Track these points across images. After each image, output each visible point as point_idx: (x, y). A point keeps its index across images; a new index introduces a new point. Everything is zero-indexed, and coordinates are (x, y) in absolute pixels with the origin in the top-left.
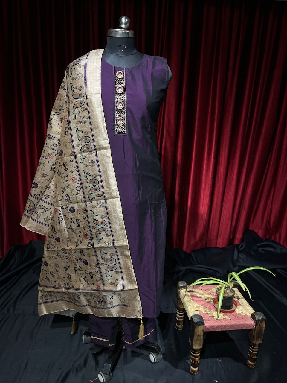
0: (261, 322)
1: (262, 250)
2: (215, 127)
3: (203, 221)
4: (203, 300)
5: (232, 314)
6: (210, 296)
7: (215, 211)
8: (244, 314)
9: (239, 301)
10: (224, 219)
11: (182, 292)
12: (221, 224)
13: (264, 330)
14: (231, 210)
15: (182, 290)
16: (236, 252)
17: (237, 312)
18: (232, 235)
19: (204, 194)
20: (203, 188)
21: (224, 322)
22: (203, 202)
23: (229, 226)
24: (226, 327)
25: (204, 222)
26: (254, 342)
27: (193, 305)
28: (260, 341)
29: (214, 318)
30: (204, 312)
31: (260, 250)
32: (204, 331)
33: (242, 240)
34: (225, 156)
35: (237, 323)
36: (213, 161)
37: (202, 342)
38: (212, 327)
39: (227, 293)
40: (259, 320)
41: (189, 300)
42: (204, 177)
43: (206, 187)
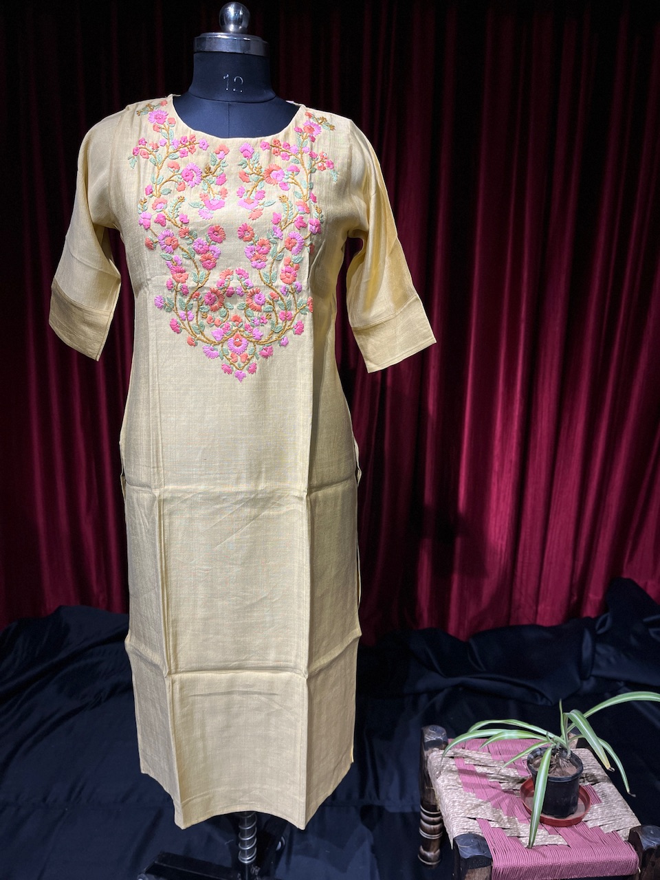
0: (657, 857)
1: (657, 633)
3: (499, 557)
5: (575, 831)
7: (529, 530)
8: (607, 830)
9: (596, 790)
10: (555, 551)
12: (545, 564)
14: (571, 528)
15: (434, 753)
16: (588, 638)
17: (590, 825)
18: (575, 594)
20: (497, 470)
21: (549, 853)
23: (568, 570)
24: (555, 871)
30: (492, 824)
33: (604, 607)
34: (552, 388)
35: (587, 858)
38: (514, 870)
39: (560, 767)
40: (650, 850)
41: (451, 783)
42: (497, 443)
43: (503, 468)
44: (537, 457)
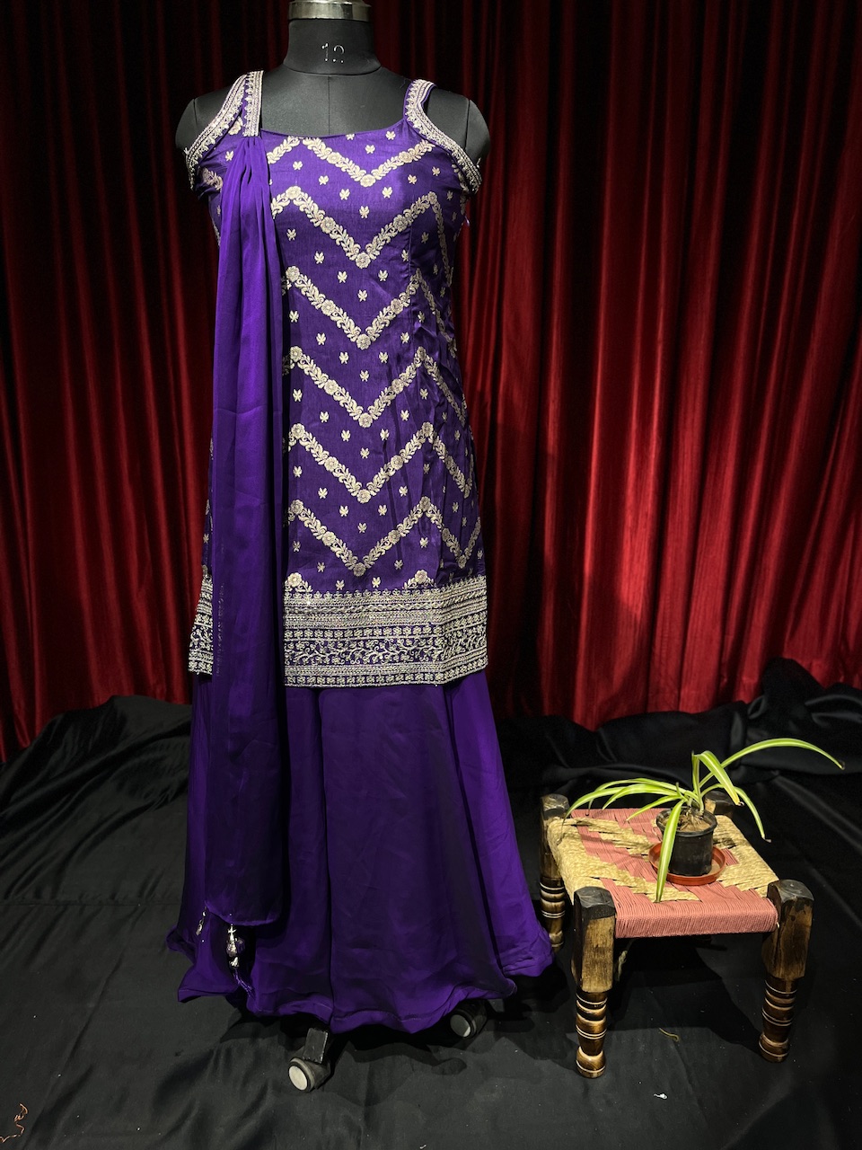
0: (797, 910)
1: (821, 718)
2: (660, 335)
3: (633, 629)
4: (619, 850)
5: (709, 890)
6: (641, 839)
7: (668, 598)
8: (744, 888)
9: (734, 853)
10: (700, 623)
11: (555, 826)
12: (689, 638)
13: (808, 936)
14: (720, 595)
15: (555, 822)
16: (738, 722)
17: (725, 884)
18: (725, 675)
19: (632, 548)
20: (630, 525)
21: (678, 907)
22: (631, 570)
23: (716, 646)
24: (685, 925)
25: (635, 632)
26: (780, 973)
27: (584, 862)
28: (797, 972)
29: (647, 898)
30: (617, 883)
31: (815, 720)
32: (617, 936)
33: (760, 689)
34: (696, 425)
35: (720, 911)
36: (658, 442)
37: (610, 971)
38: (640, 923)
39: (692, 824)
40: (789, 903)
41: (574, 848)
42: (630, 492)
43: (637, 522)
44: (678, 508)
